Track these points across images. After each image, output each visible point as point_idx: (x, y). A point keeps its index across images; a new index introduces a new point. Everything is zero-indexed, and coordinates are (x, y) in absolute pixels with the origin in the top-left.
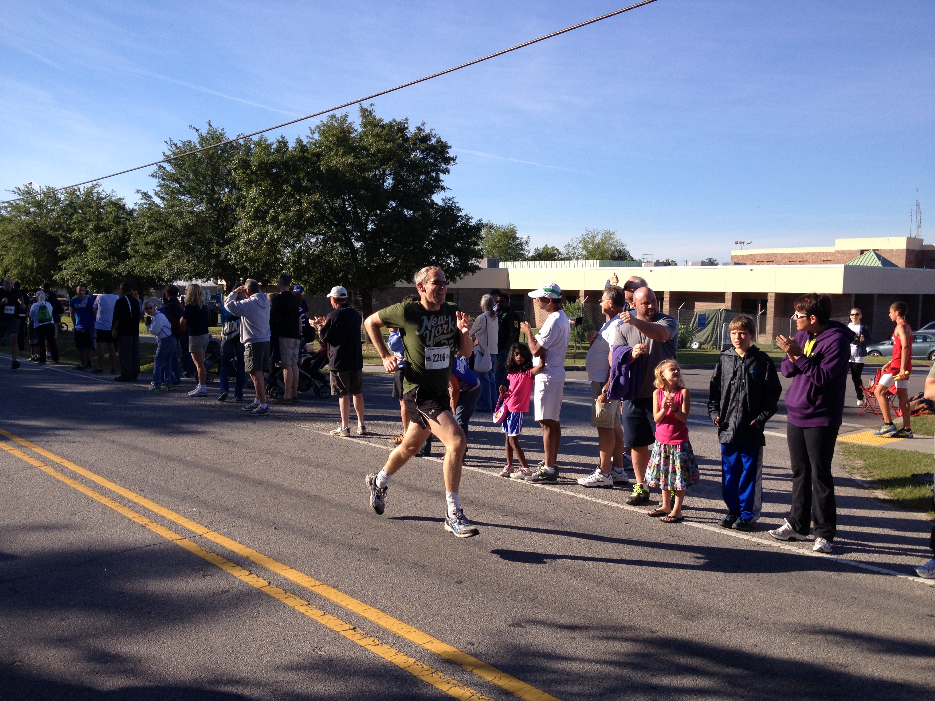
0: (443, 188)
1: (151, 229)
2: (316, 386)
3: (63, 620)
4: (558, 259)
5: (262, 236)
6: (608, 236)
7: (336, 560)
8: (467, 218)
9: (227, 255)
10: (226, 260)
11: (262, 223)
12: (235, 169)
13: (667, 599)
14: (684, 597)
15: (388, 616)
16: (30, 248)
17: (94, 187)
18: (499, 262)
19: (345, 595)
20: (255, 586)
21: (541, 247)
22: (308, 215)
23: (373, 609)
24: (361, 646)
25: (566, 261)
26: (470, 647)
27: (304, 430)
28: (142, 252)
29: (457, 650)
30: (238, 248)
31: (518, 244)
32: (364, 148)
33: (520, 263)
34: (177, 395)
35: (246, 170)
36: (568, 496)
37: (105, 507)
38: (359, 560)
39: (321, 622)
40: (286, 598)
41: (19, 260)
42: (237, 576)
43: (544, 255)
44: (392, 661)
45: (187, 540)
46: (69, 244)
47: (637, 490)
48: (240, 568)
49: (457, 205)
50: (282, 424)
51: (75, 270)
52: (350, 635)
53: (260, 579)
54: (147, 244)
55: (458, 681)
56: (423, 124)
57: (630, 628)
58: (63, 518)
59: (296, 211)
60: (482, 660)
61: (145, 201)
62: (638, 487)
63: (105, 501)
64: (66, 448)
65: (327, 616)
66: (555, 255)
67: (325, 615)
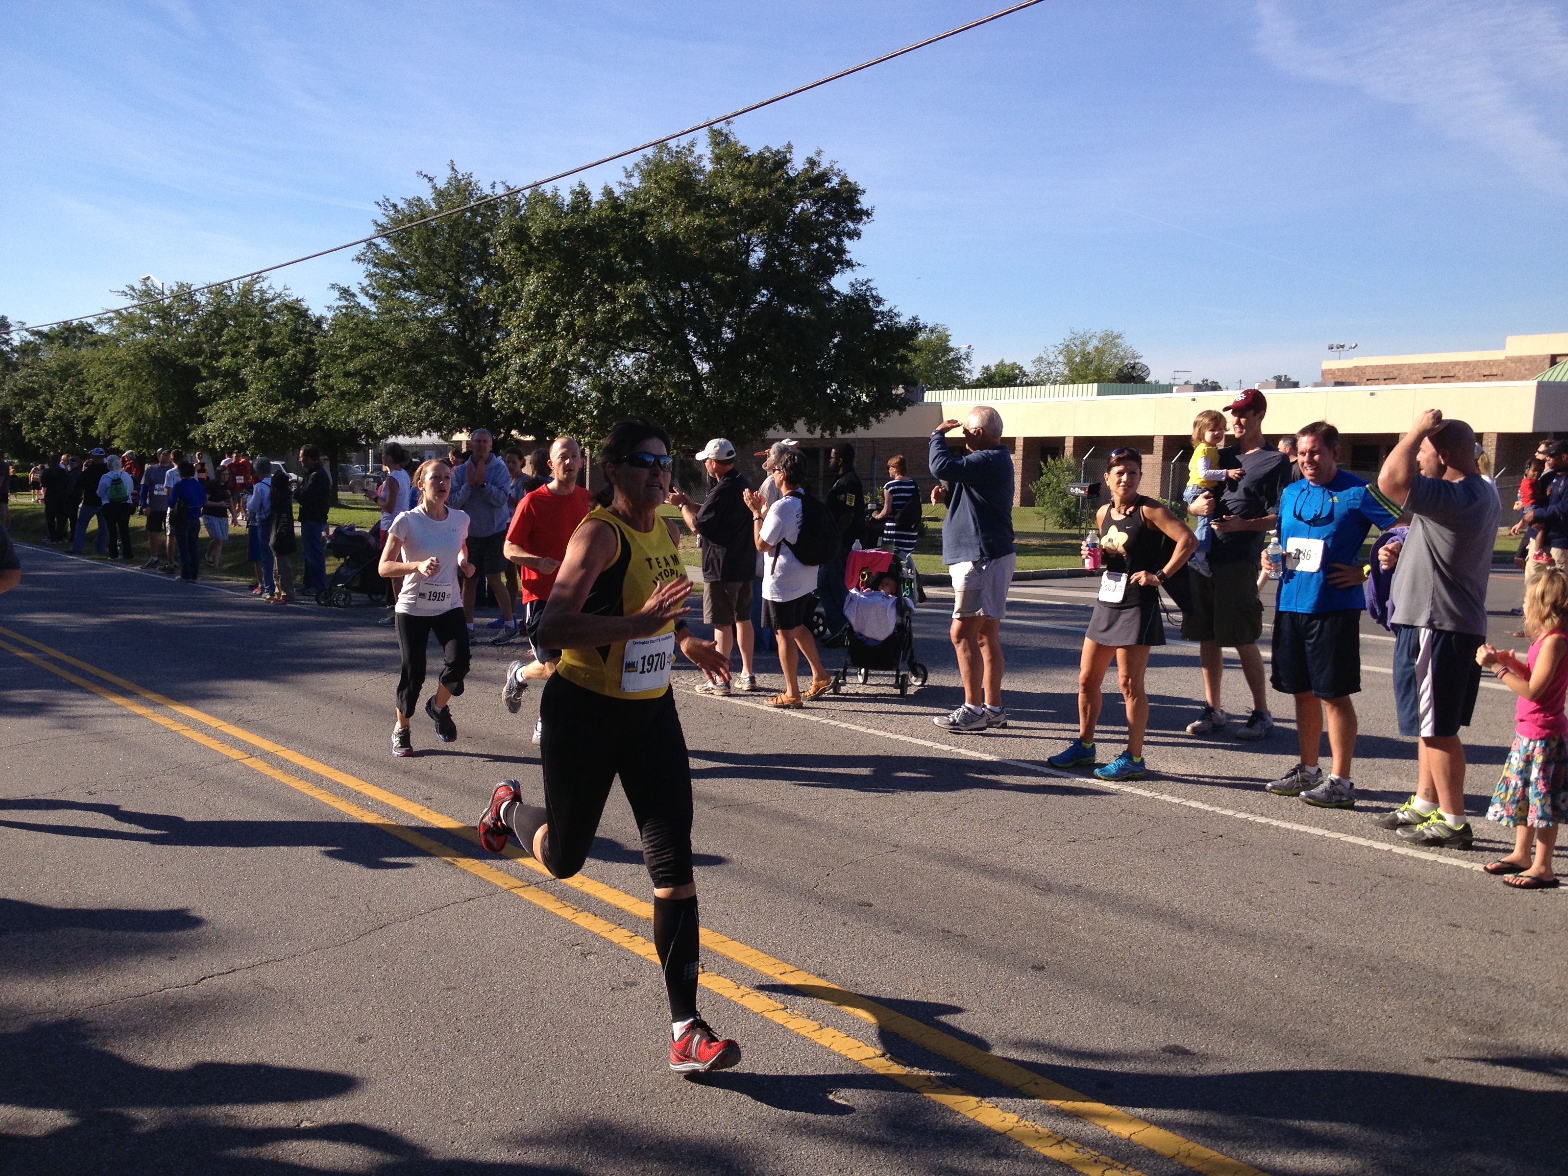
0: (849, 264)
1: (356, 350)
4: (1021, 385)
5: (546, 357)
6: (1110, 340)
7: (805, 926)
8: (891, 315)
9: (487, 392)
10: (486, 401)
11: (545, 335)
13: (1431, 997)
14: (1459, 992)
15: (936, 1031)
16: (151, 387)
17: (254, 281)
18: (923, 392)
21: (993, 363)
22: (626, 318)
25: (1034, 387)
28: (338, 388)
30: (506, 379)
31: (953, 360)
32: (720, 200)
33: (956, 392)
36: (1170, 804)
38: (844, 924)
39: (819, 1042)
40: (742, 996)
41: (132, 407)
42: (642, 954)
43: (997, 377)
44: (976, 1121)
45: (533, 887)
46: (216, 379)
49: (874, 293)
51: (226, 422)
52: (878, 1067)
54: (347, 375)
56: (818, 153)
59: (605, 312)
61: (346, 303)
63: (370, 818)
64: (278, 725)
65: (826, 1030)
66: (1016, 377)
67: (821, 1028)
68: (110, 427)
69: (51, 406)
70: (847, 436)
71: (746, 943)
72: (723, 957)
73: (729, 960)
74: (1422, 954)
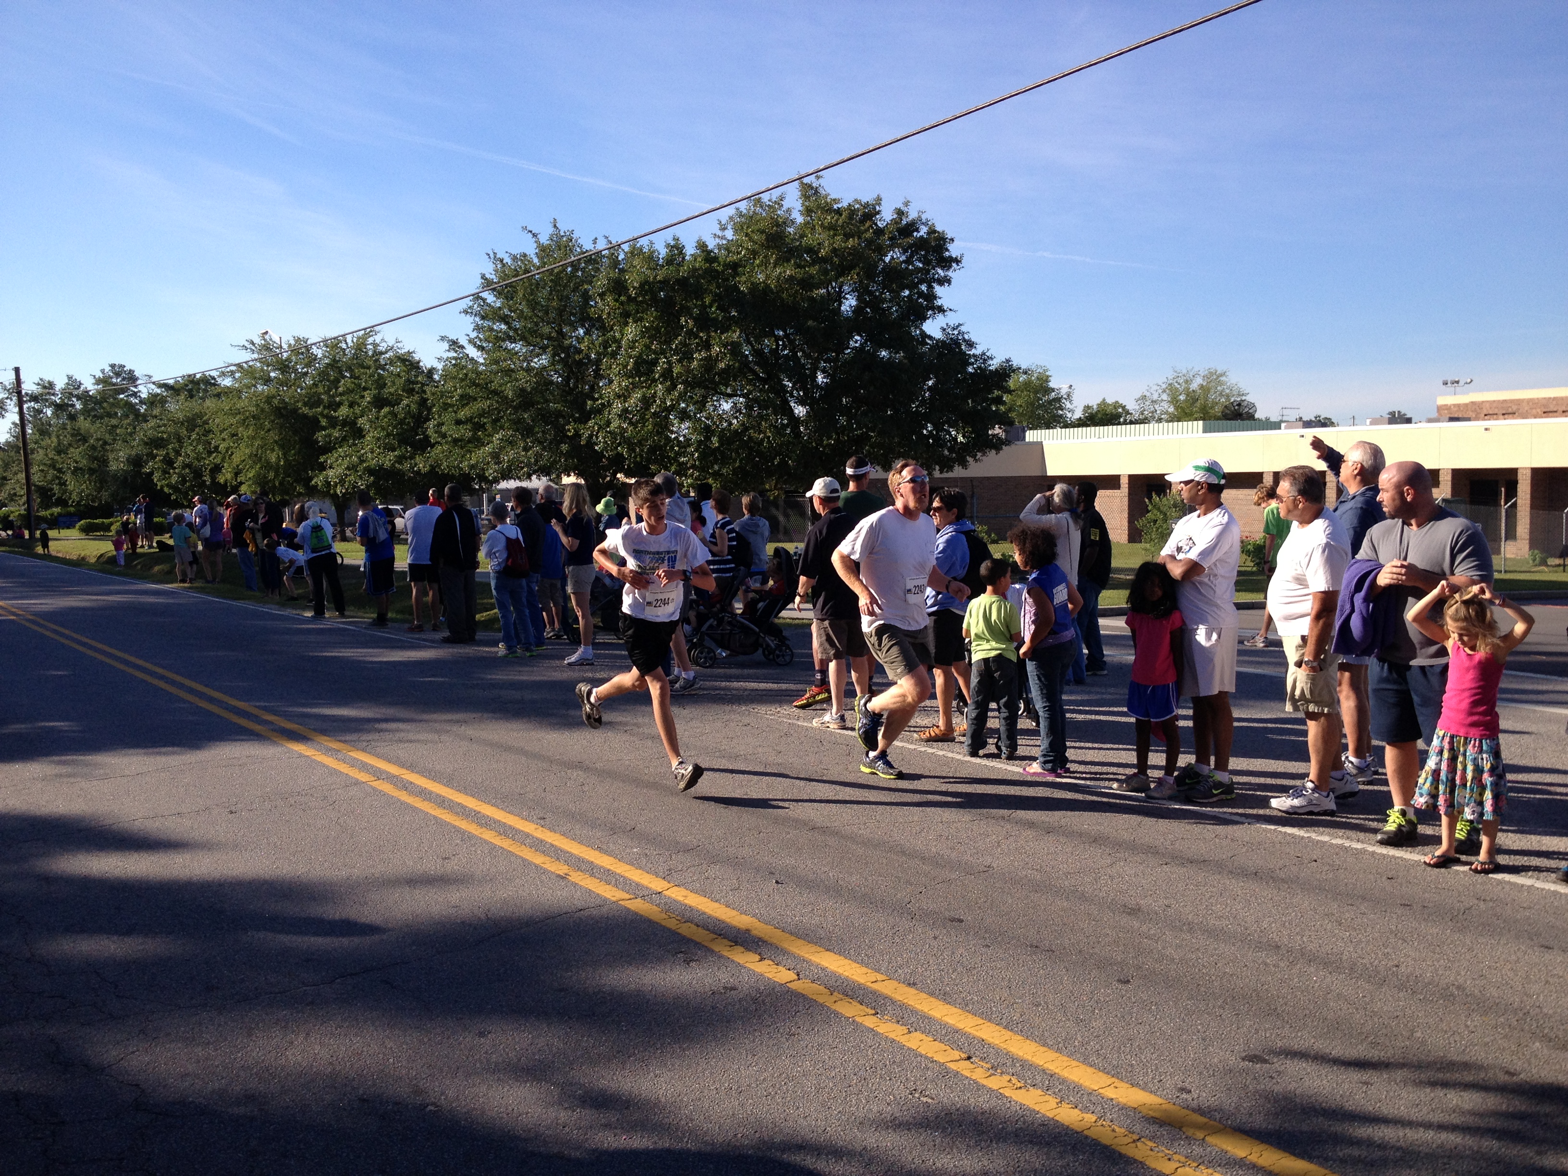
0: (941, 310)
1: (466, 399)
2: (768, 645)
3: (481, 1034)
4: (1125, 423)
5: (647, 402)
6: (1214, 378)
7: (897, 939)
8: (984, 358)
9: (591, 436)
10: (590, 444)
11: (645, 381)
12: (602, 295)
13: (1516, 1014)
14: (1545, 1010)
15: (1019, 1038)
16: (274, 436)
17: (367, 335)
18: (1024, 432)
19: (932, 999)
20: (775, 979)
21: (1094, 402)
22: (722, 365)
23: (989, 1024)
24: (991, 1090)
25: (1137, 426)
26: (1184, 1096)
27: (767, 719)
28: (451, 436)
29: (1165, 1102)
30: (608, 423)
31: (1055, 400)
32: (810, 250)
33: (1058, 431)
34: (547, 663)
35: (619, 297)
36: (1266, 830)
37: (493, 847)
38: (935, 938)
39: (908, 1044)
40: (835, 1002)
41: (256, 455)
42: (741, 962)
43: (1099, 416)
44: (1056, 1118)
45: (639, 900)
46: (335, 428)
47: (1394, 821)
48: (742, 949)
49: (966, 337)
50: (728, 708)
51: (346, 469)
52: (964, 1067)
53: (780, 968)
54: (458, 422)
55: (1187, 1157)
56: (907, 204)
57: (1466, 1066)
58: (431, 866)
59: (701, 360)
60: (1215, 1120)
61: (455, 355)
62: (1397, 814)
63: (488, 835)
64: (402, 751)
65: (914, 1034)
66: (1119, 416)
67: (910, 1032)
68: (237, 474)
69: (180, 455)
70: (945, 475)
71: (840, 954)
72: (817, 966)
73: (824, 969)
74: (1511, 974)
